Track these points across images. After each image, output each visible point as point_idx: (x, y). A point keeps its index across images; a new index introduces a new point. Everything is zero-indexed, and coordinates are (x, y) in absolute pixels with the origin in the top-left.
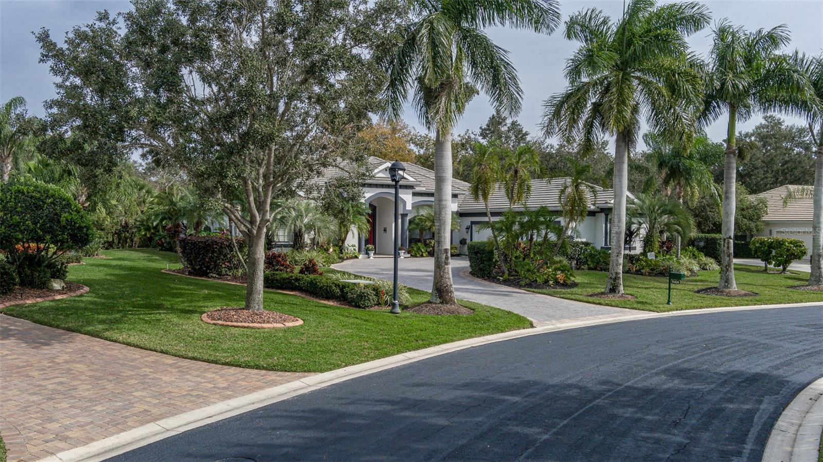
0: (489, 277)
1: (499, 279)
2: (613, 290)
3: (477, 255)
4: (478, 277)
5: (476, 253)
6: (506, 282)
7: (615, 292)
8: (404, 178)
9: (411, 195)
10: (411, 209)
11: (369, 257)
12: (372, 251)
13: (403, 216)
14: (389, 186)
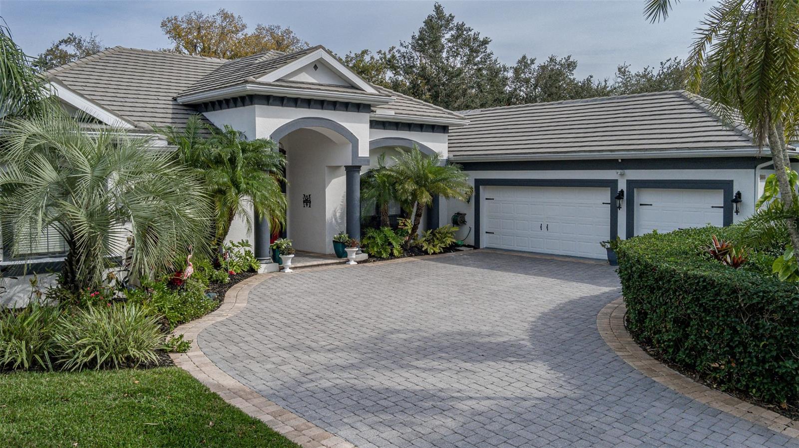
8: (353, 86)
9: (368, 125)
10: (368, 155)
11: (283, 268)
12: (289, 254)
13: (351, 170)
14: (322, 104)
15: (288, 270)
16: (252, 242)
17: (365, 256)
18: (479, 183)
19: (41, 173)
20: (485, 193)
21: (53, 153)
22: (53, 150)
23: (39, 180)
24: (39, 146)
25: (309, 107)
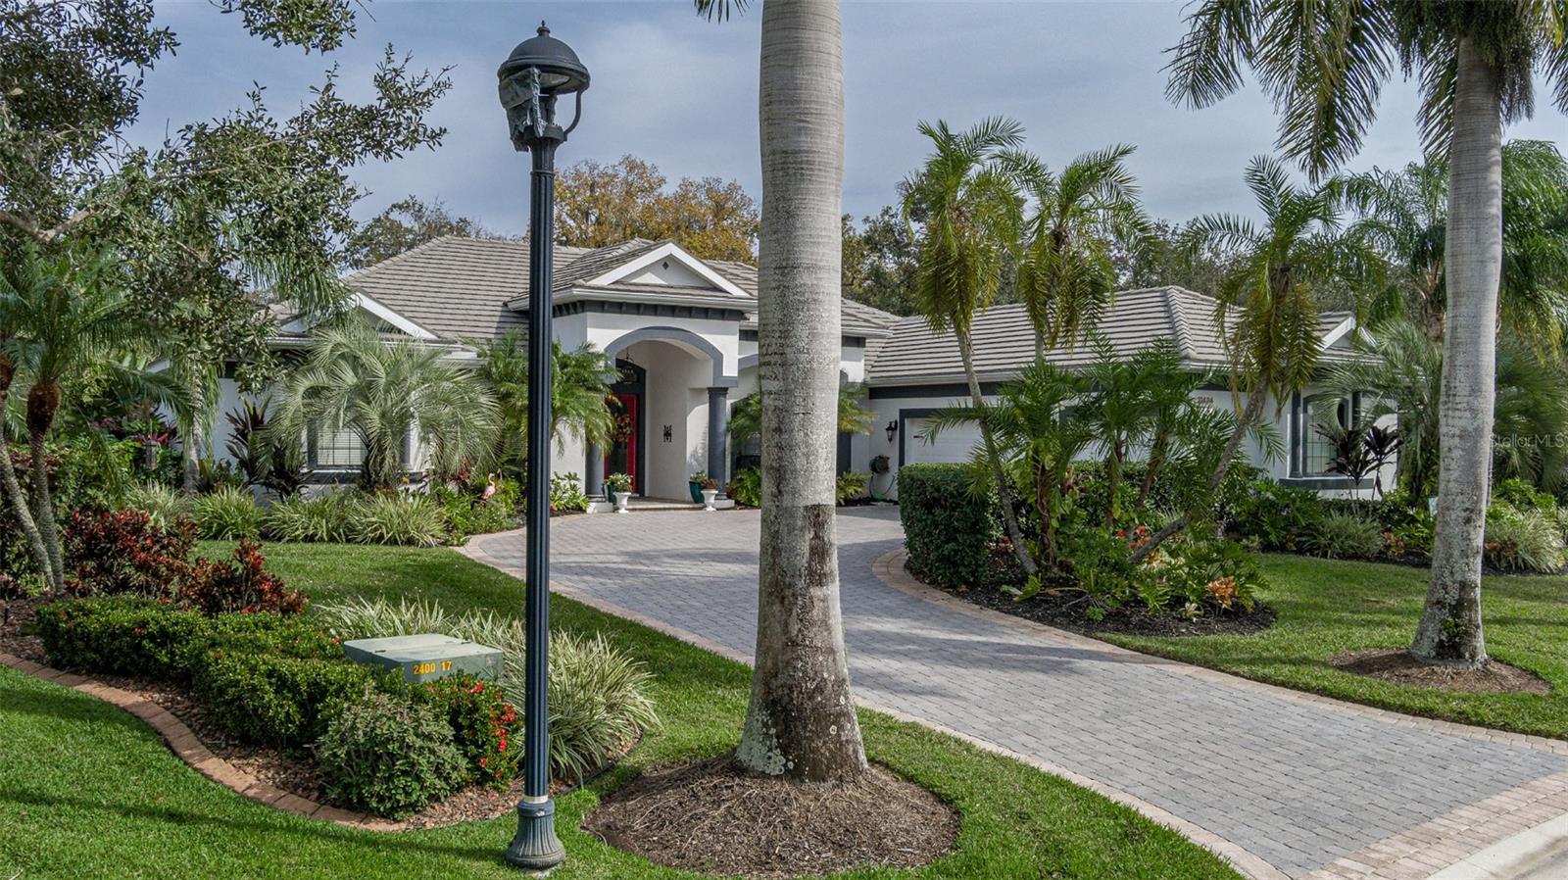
0: (972, 586)
1: (1011, 596)
2: (1453, 648)
3: (930, 512)
4: (934, 583)
5: (929, 506)
6: (1038, 609)
7: (1460, 657)
8: (716, 288)
9: (737, 337)
10: (736, 375)
11: (618, 509)
12: (625, 491)
13: (716, 394)
14: (673, 310)
15: (623, 511)
16: (582, 475)
17: (731, 503)
18: (905, 414)
19: (343, 376)
20: (912, 428)
21: (355, 362)
22: (356, 358)
23: (341, 383)
24: (343, 354)
25: (656, 314)
